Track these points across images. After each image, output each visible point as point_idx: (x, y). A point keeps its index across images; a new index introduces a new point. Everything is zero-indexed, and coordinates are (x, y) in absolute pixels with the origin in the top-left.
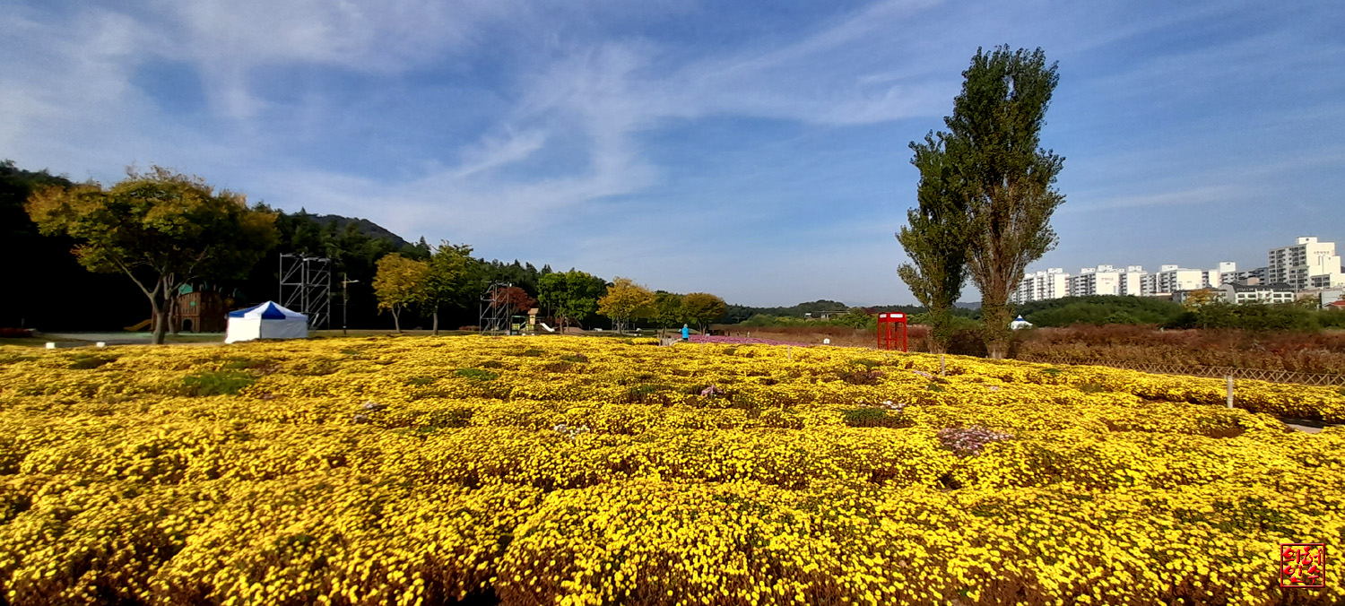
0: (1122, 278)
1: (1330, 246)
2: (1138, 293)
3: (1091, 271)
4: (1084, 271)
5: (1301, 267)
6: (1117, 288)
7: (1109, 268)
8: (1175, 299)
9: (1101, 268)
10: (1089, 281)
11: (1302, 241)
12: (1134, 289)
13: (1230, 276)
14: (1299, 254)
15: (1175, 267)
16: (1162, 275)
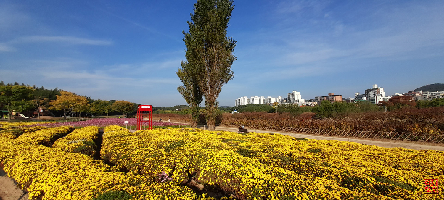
0: (260, 99)
1: (299, 93)
2: (263, 104)
3: (253, 97)
4: (252, 97)
5: (293, 98)
6: (259, 102)
7: (257, 97)
8: (270, 105)
9: (255, 97)
10: (253, 100)
11: (294, 91)
12: (262, 103)
13: (281, 100)
14: (293, 94)
15: (270, 97)
16: (268, 99)
